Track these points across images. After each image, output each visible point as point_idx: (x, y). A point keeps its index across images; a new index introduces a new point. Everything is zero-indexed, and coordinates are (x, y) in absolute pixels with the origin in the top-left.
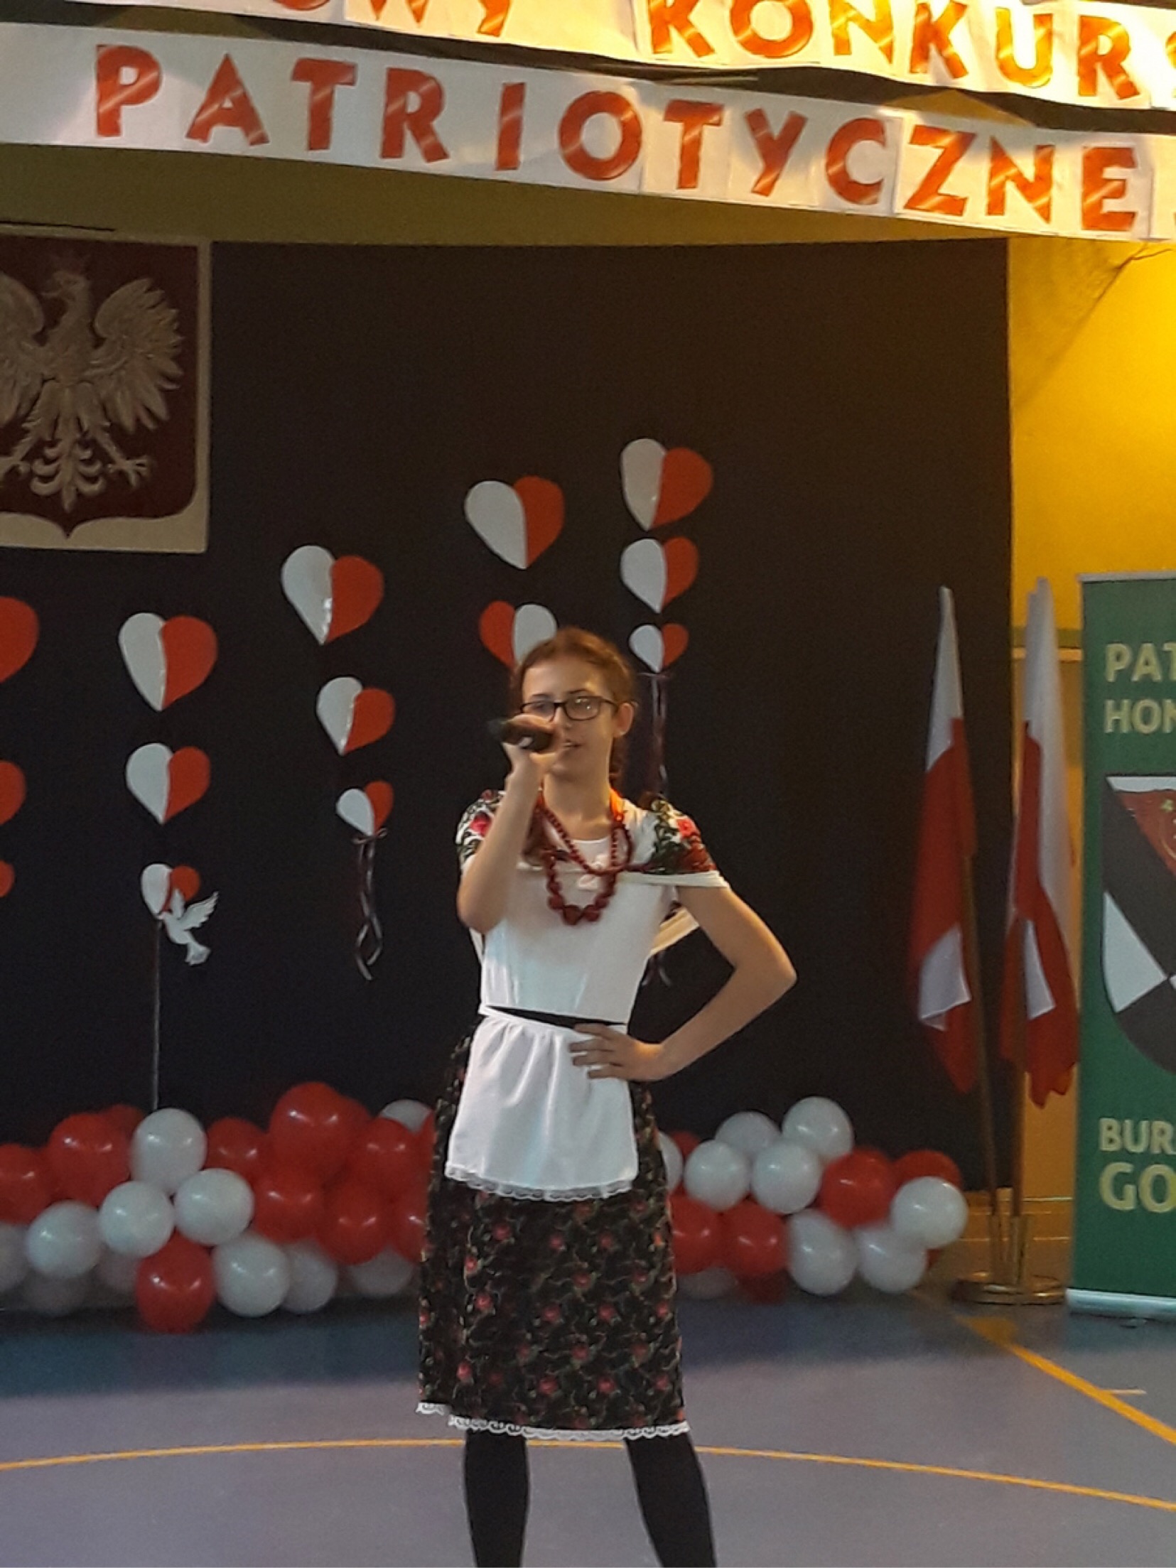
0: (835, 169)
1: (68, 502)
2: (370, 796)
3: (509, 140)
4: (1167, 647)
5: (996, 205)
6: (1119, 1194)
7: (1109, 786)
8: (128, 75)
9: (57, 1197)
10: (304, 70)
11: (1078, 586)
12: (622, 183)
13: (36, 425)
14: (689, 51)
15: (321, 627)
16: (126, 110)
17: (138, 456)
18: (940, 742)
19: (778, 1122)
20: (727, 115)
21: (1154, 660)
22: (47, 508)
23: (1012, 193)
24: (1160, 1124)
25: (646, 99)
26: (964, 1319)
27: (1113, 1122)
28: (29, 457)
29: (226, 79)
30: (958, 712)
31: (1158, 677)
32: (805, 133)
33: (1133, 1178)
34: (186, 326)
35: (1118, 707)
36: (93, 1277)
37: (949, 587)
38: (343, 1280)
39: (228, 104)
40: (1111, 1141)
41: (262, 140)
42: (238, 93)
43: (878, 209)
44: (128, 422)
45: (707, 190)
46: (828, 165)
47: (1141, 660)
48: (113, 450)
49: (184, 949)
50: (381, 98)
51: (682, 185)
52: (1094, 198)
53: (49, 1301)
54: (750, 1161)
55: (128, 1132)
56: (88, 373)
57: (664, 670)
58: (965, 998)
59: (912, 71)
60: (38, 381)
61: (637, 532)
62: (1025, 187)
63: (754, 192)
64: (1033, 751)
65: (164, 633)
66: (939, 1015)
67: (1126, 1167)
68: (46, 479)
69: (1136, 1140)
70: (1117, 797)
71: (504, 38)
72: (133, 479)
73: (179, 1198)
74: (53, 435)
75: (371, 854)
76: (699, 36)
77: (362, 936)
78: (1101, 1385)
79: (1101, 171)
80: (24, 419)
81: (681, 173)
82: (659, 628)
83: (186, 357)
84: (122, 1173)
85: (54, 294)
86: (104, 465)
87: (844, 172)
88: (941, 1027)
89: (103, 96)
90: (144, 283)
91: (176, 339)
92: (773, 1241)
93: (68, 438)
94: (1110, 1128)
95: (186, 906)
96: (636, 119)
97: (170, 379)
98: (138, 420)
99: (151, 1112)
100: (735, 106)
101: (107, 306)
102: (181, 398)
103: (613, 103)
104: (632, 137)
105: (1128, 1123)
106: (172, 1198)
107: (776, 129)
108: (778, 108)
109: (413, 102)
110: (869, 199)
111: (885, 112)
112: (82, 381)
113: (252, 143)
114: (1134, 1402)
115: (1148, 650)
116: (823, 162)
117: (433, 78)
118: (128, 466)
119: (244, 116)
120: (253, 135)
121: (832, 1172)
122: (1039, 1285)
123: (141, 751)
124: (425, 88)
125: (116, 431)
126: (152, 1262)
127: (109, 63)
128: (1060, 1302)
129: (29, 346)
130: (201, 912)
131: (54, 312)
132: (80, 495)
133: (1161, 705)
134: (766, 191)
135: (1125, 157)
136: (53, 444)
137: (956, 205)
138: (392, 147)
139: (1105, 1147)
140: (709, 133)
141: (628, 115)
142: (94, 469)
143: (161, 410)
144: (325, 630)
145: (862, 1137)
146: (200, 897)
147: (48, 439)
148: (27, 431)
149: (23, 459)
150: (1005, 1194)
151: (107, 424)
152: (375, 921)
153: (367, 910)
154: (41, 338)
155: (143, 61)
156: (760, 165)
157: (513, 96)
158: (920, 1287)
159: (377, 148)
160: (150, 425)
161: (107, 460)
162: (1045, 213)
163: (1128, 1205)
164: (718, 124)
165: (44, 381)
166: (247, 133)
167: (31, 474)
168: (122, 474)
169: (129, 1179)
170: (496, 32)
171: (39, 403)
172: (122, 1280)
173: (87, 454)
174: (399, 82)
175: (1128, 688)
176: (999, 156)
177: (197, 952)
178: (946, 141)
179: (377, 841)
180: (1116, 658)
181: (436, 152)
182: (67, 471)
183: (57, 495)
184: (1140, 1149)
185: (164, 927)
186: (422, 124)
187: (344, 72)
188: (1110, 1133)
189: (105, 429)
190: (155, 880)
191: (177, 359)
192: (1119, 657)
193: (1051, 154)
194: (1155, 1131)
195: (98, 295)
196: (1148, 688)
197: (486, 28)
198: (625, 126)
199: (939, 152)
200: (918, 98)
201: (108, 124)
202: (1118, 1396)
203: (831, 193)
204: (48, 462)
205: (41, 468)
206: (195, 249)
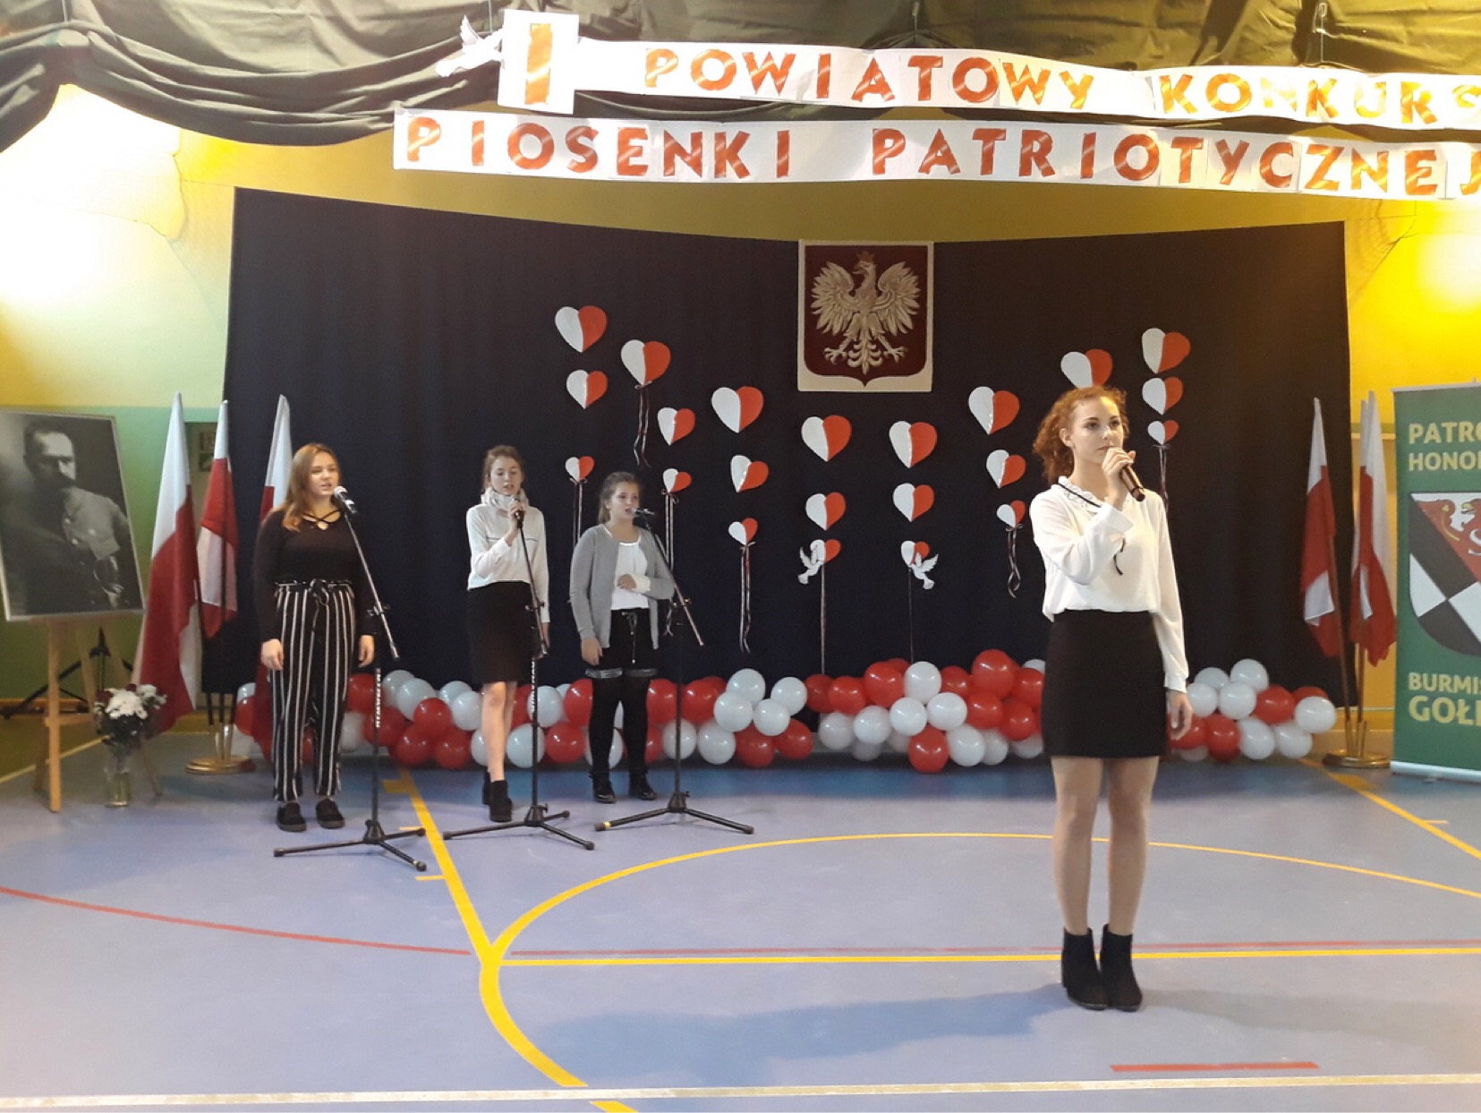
0: (1265, 170)
1: (865, 369)
2: (1015, 509)
3: (1088, 162)
4: (1443, 425)
5: (1357, 183)
6: (1420, 711)
7: (1411, 499)
8: (889, 143)
9: (869, 702)
10: (978, 135)
11: (1392, 395)
12: (1149, 181)
13: (850, 334)
14: (1183, 110)
15: (988, 426)
16: (887, 160)
17: (898, 347)
18: (1315, 477)
19: (1228, 672)
20: (1206, 143)
21: (1436, 432)
22: (856, 373)
23: (1365, 177)
24: (1443, 677)
25: (1161, 138)
26: (1336, 777)
27: (1417, 675)
28: (847, 350)
29: (939, 141)
30: (1324, 462)
31: (1439, 440)
32: (1248, 150)
33: (1429, 704)
34: (922, 284)
35: (1416, 457)
36: (885, 744)
37: (1318, 397)
38: (1010, 748)
39: (939, 154)
40: (1415, 685)
41: (958, 171)
42: (944, 148)
43: (1290, 189)
44: (893, 330)
45: (1196, 182)
46: (1261, 168)
47: (1429, 433)
48: (886, 345)
49: (922, 582)
50: (1019, 145)
51: (1181, 181)
52: (1412, 178)
53: (863, 754)
54: (1218, 691)
55: (903, 672)
56: (876, 308)
57: (1165, 444)
58: (1330, 608)
59: (1307, 116)
60: (851, 313)
61: (1149, 375)
62: (1372, 174)
63: (1221, 183)
64: (1367, 482)
65: (911, 431)
66: (1316, 618)
67: (1425, 699)
68: (854, 360)
69: (1430, 684)
70: (1416, 506)
71: (1085, 110)
72: (896, 358)
73: (929, 706)
74: (858, 338)
75: (1014, 536)
76: (1190, 104)
77: (1011, 578)
78: (1423, 818)
79: (1417, 162)
80: (845, 331)
81: (1181, 174)
82: (1162, 422)
83: (921, 299)
84: (900, 693)
85: (858, 273)
86: (882, 352)
87: (1271, 171)
88: (1317, 624)
89: (876, 154)
90: (902, 264)
91: (918, 290)
92: (1232, 733)
93: (865, 339)
94: (1415, 678)
95: (923, 561)
96: (1156, 147)
97: (913, 309)
98: (899, 330)
99: (911, 664)
100: (1210, 139)
101: (885, 275)
102: (919, 319)
103: (1142, 140)
104: (1154, 157)
105: (1425, 676)
106: (925, 706)
107: (1232, 148)
108: (1233, 139)
109: (1036, 147)
110: (1285, 184)
111: (1291, 138)
112: (871, 312)
113: (952, 173)
114: (1442, 828)
115: (1433, 427)
116: (1258, 165)
117: (1046, 134)
118: (893, 351)
119: (948, 159)
120: (952, 169)
121: (1261, 697)
122: (1373, 758)
123: (900, 487)
124: (1043, 139)
125: (888, 335)
126: (915, 739)
127: (879, 138)
128: (1387, 766)
129: (848, 297)
130: (931, 564)
131: (858, 280)
132: (870, 366)
133: (1441, 455)
134: (1228, 183)
135: (1430, 155)
136: (858, 343)
137: (1333, 185)
138: (1025, 170)
139: (1412, 687)
140: (1196, 153)
141: (1151, 146)
142: (879, 353)
143: (909, 324)
144: (990, 427)
145: (1274, 678)
146: (929, 557)
147: (855, 340)
148: (845, 338)
149: (844, 351)
150: (1354, 709)
151: (883, 332)
152: (1016, 570)
153: (1013, 565)
154: (852, 293)
155: (896, 135)
156: (1224, 169)
157: (1089, 140)
158: (1309, 756)
159: (1017, 171)
160: (903, 331)
161: (884, 349)
162: (1384, 187)
163: (1425, 717)
164: (1201, 148)
165: (854, 314)
166: (949, 169)
167: (848, 357)
168: (891, 355)
169: (903, 696)
170: (1081, 107)
171: (852, 324)
172: (900, 746)
173: (874, 347)
174: (1028, 137)
175: (1421, 448)
176: (1356, 157)
177: (928, 584)
178: (1327, 152)
179: (1018, 530)
180: (1414, 432)
181: (1049, 171)
182: (864, 357)
183: (860, 366)
184: (1432, 689)
185: (912, 570)
186: (1041, 158)
187: (999, 134)
188: (1414, 680)
189: (884, 335)
190: (908, 548)
191: (917, 300)
192: (1416, 431)
193: (1387, 156)
194: (1441, 681)
195: (879, 272)
196: (1433, 447)
197: (1074, 105)
198: (1150, 152)
199: (1323, 158)
200: (1313, 130)
201: (879, 168)
202: (1430, 824)
203: (1263, 182)
204: (855, 351)
205: (852, 354)
206: (926, 247)
